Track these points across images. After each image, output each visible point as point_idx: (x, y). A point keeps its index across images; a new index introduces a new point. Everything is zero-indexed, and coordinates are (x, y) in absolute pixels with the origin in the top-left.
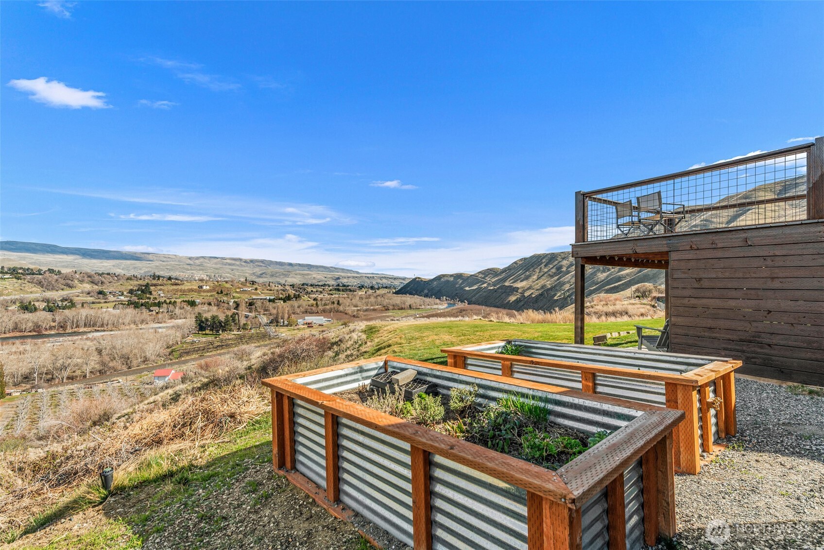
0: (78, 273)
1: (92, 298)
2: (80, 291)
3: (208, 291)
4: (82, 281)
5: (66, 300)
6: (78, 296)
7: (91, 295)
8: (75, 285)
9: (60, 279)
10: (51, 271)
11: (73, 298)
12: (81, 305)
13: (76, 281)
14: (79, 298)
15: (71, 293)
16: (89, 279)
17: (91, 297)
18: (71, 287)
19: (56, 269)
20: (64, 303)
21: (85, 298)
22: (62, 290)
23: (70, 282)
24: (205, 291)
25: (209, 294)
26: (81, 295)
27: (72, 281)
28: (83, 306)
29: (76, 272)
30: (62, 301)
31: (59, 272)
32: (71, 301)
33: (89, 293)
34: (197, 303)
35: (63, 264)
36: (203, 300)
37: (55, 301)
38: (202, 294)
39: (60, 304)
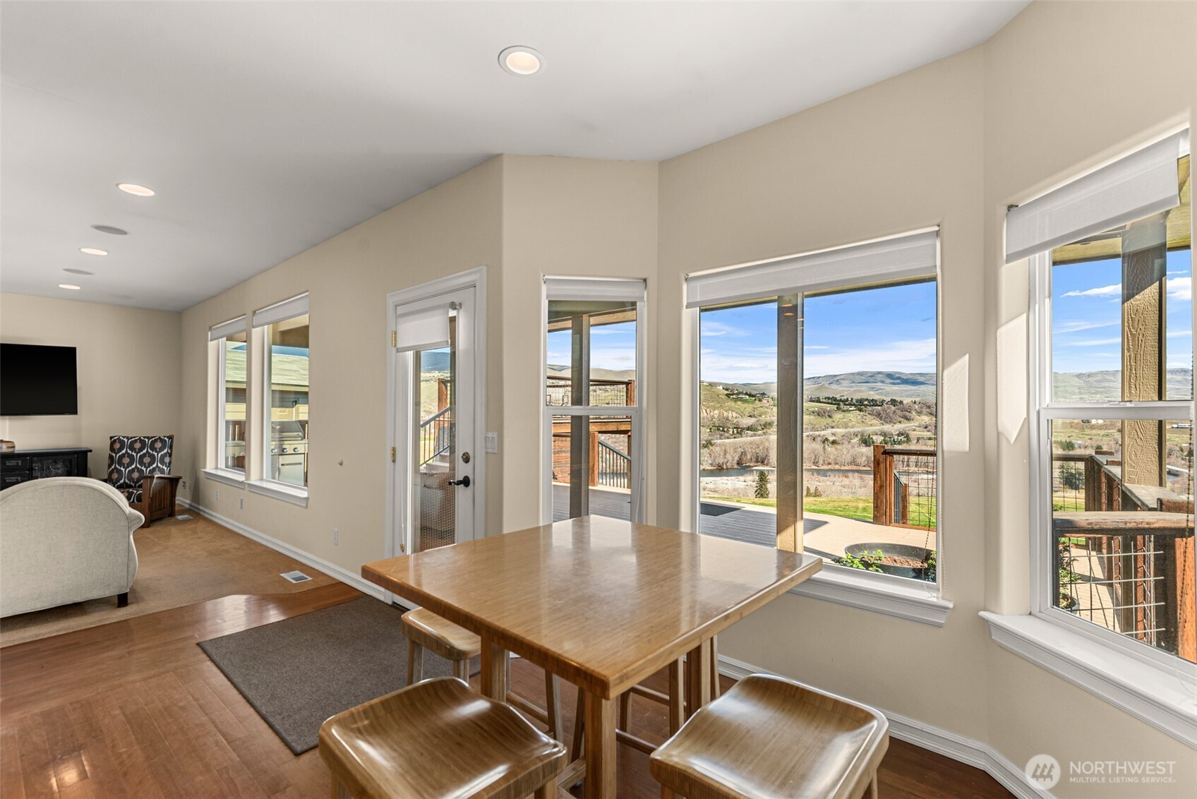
0: (918, 403)
1: (929, 433)
2: (917, 424)
3: (1100, 427)
4: (919, 413)
5: (902, 434)
6: (914, 431)
7: (928, 429)
8: (912, 417)
9: (897, 411)
10: (893, 402)
11: (909, 432)
12: (916, 441)
13: (914, 413)
14: (915, 432)
15: (908, 427)
16: (928, 410)
17: (928, 431)
18: (908, 419)
19: (898, 399)
20: (900, 438)
21: (922, 433)
22: (900, 422)
23: (907, 414)
24: (1093, 427)
25: (1102, 432)
26: (917, 429)
27: (909, 412)
28: (918, 441)
29: (915, 403)
30: (898, 435)
31: (901, 402)
32: (907, 436)
33: (926, 427)
34: (1076, 446)
35: (908, 393)
36: (1089, 441)
37: (892, 434)
38: (1088, 431)
39: (896, 437)
